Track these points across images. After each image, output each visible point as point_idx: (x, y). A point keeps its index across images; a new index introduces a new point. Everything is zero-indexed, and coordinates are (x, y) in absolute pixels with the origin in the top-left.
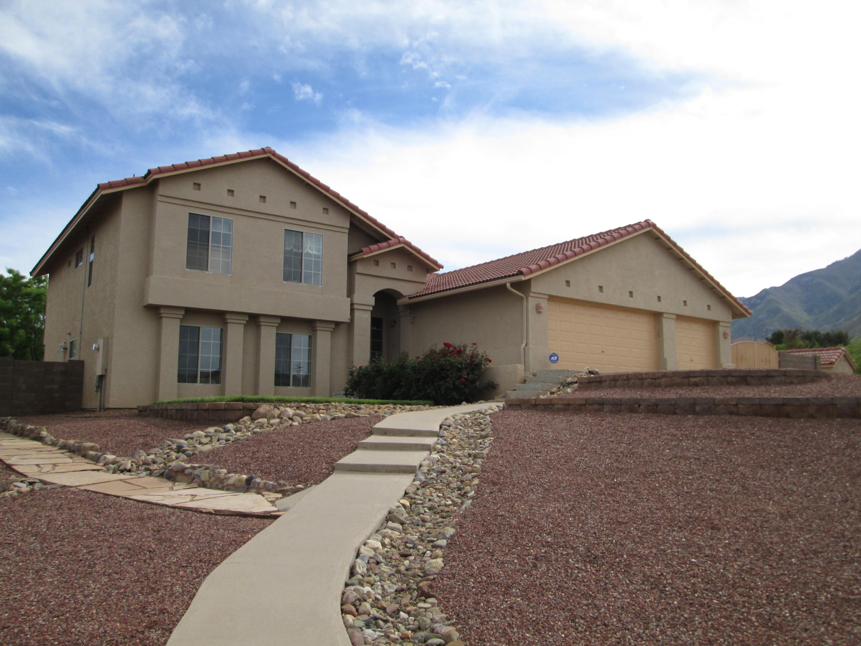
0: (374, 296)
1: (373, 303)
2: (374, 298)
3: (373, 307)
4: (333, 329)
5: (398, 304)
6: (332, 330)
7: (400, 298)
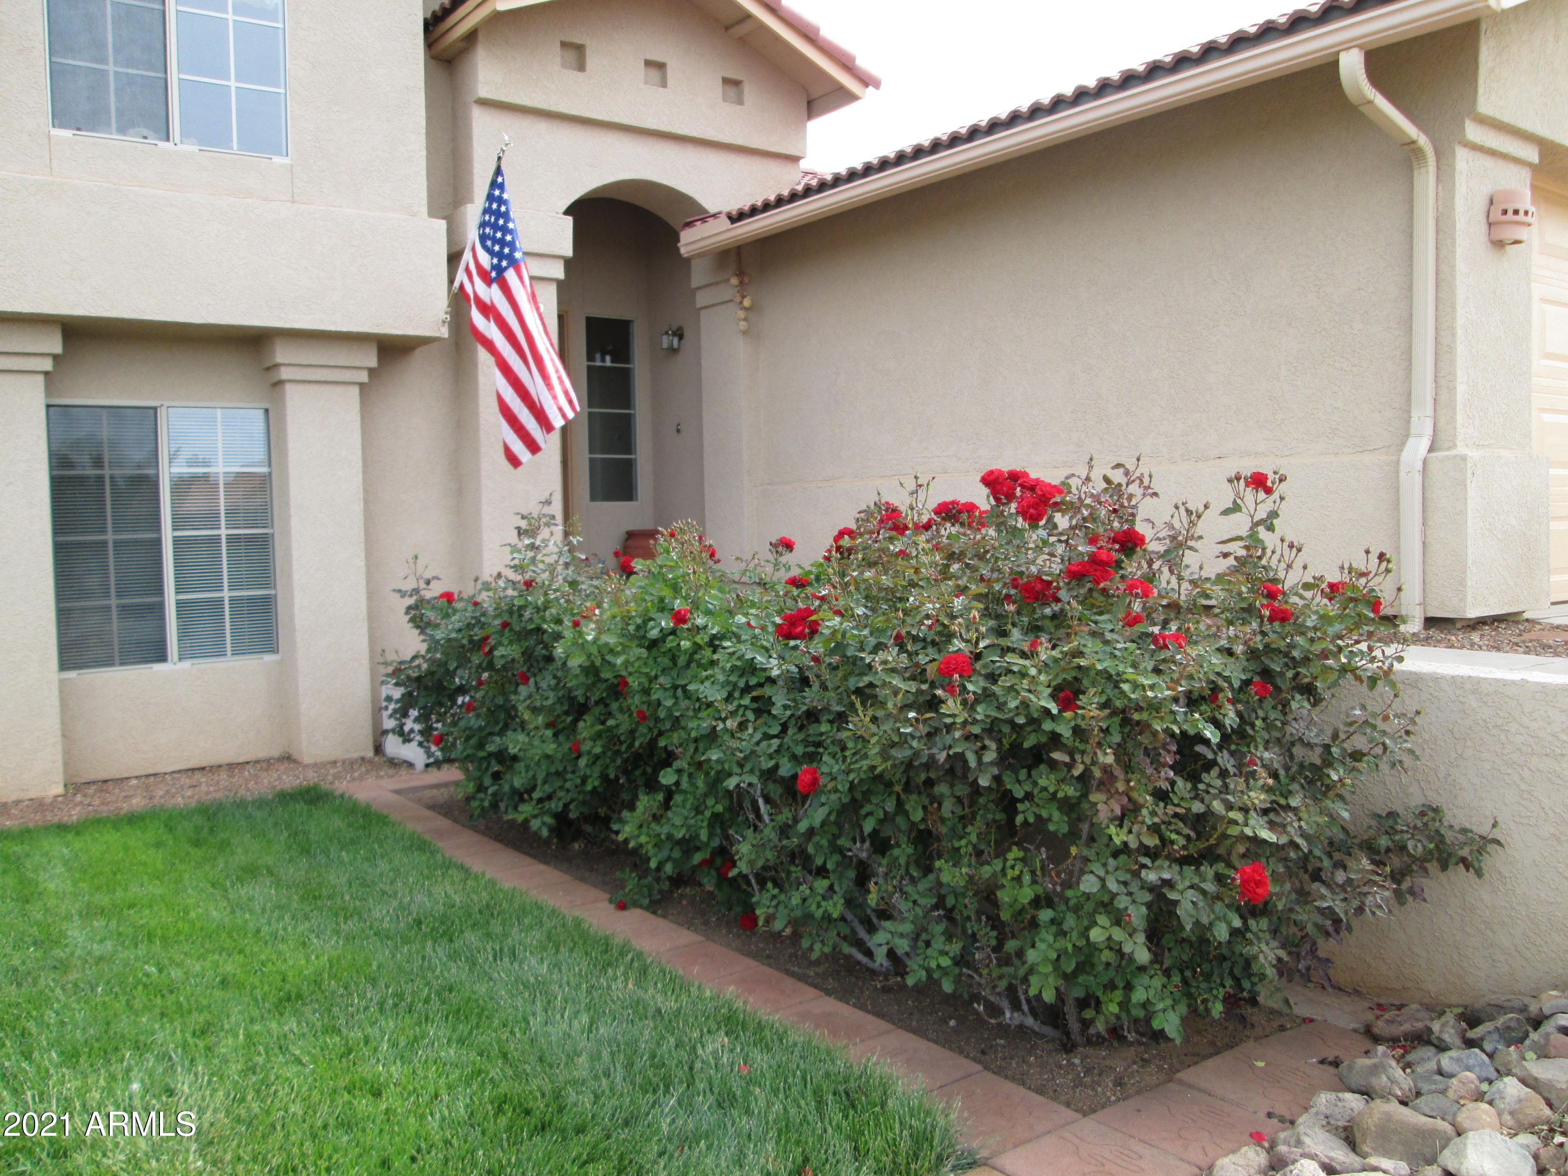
0: (567, 212)
1: (567, 248)
2: (569, 220)
3: (569, 264)
4: (371, 371)
5: (683, 251)
6: (364, 377)
7: (689, 224)
